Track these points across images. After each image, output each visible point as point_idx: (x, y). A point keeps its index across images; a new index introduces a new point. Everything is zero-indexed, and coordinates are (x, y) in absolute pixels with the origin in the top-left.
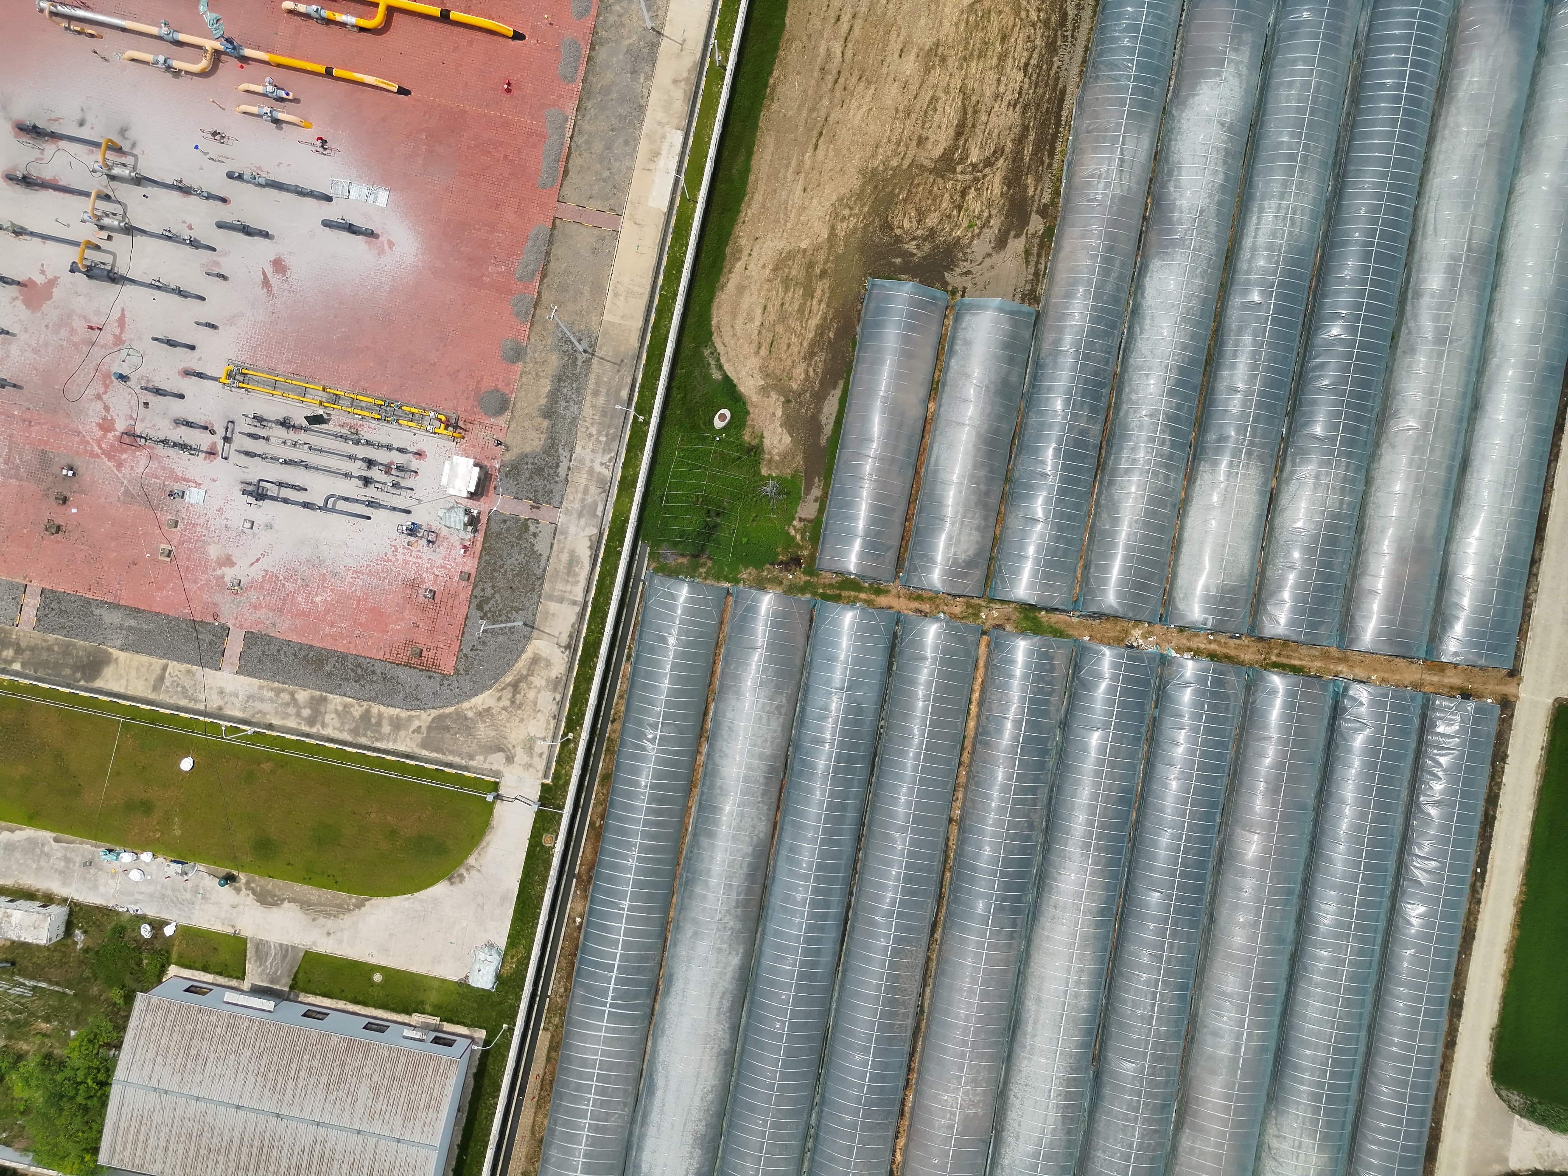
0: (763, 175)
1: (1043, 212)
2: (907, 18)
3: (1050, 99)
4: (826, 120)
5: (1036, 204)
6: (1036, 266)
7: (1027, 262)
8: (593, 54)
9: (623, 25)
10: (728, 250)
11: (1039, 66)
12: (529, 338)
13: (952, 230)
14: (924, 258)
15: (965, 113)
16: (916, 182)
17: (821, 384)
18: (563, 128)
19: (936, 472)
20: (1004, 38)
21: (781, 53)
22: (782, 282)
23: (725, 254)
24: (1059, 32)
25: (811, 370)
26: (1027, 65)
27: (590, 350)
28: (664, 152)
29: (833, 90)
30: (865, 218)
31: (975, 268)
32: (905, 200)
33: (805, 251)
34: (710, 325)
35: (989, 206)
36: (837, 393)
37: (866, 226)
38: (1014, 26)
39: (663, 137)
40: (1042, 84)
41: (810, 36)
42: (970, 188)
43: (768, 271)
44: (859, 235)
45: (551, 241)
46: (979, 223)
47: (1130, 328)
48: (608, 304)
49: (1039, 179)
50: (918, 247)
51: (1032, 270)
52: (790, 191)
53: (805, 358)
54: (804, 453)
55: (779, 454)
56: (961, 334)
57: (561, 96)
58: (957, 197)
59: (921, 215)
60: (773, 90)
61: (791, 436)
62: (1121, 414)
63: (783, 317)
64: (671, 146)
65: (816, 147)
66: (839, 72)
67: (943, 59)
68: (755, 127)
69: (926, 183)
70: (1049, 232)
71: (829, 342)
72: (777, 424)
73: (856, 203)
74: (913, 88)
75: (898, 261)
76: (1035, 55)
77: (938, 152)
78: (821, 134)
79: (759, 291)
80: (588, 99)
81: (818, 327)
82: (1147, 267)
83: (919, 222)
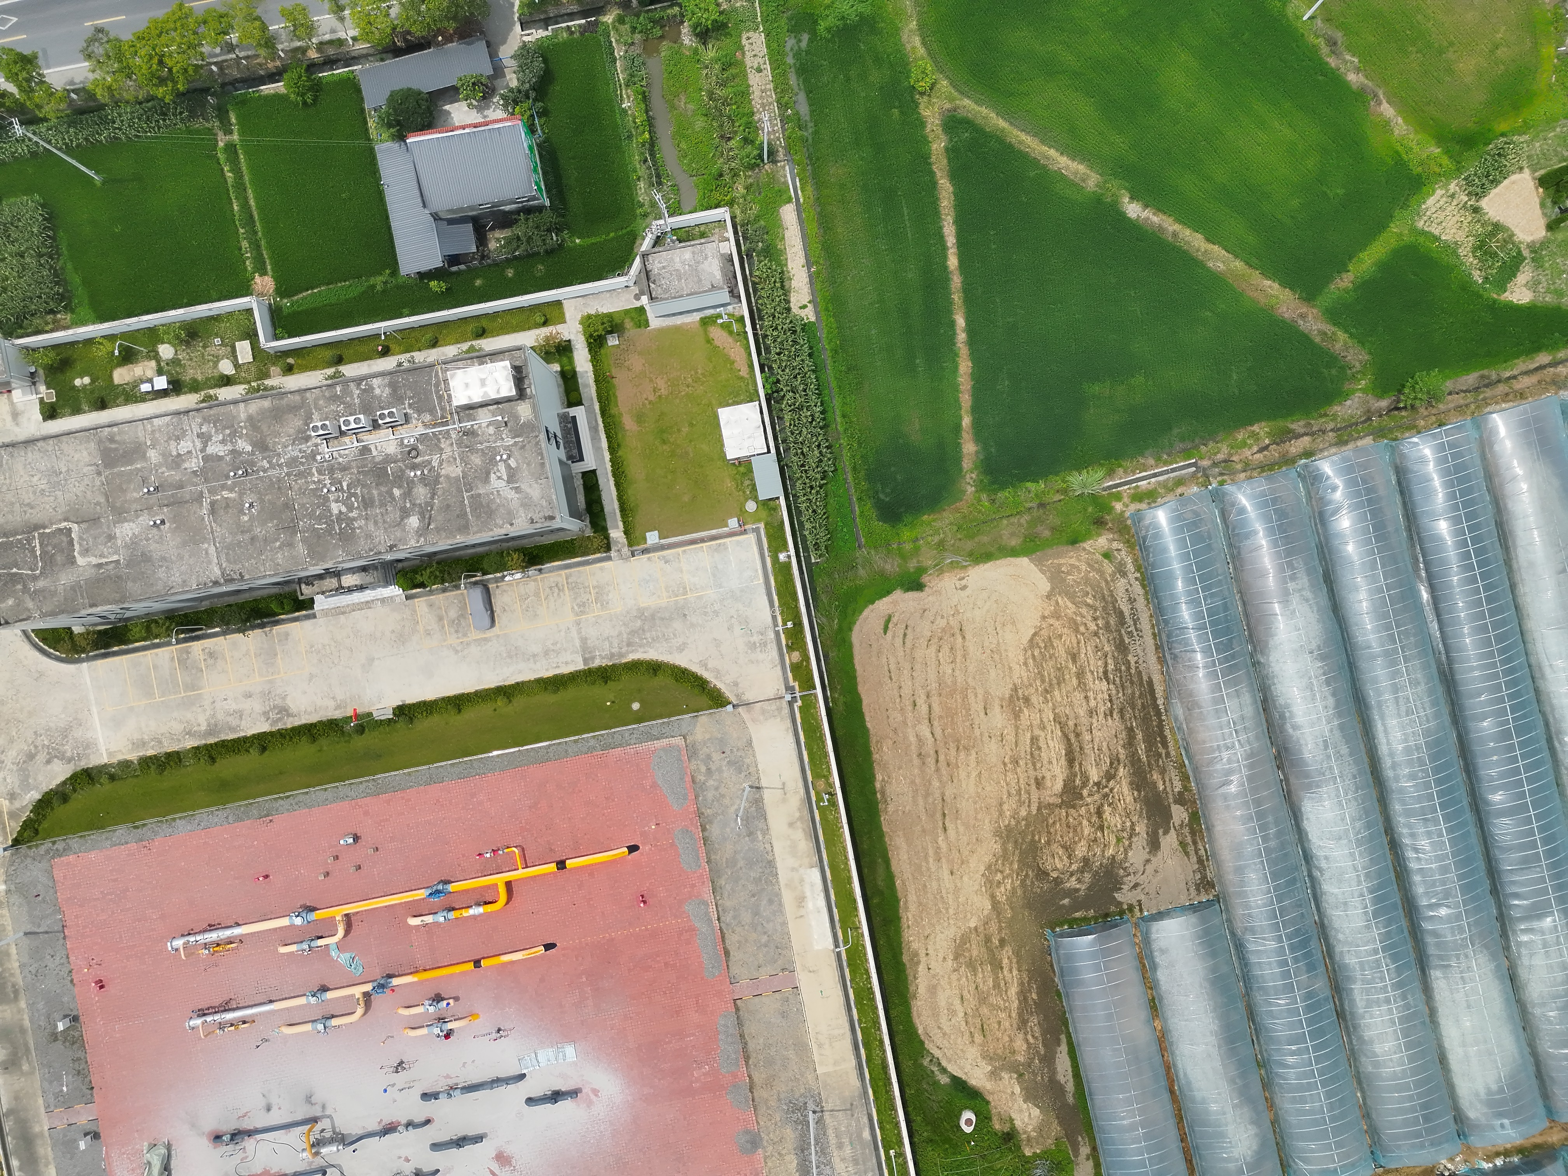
0: (907, 875)
1: (1180, 800)
2: (977, 677)
3: (1141, 694)
4: (943, 800)
5: (1171, 796)
6: (1196, 853)
7: (1187, 854)
8: (706, 834)
9: (723, 796)
10: (905, 958)
11: (1117, 670)
12: (758, 1123)
13: (1103, 852)
14: (1088, 889)
15: (1069, 740)
16: (1051, 821)
17: (1044, 1045)
18: (707, 914)
19: (1189, 1083)
20: (1074, 657)
21: (876, 756)
22: (967, 966)
23: (904, 965)
24: (1123, 631)
25: (1030, 1037)
26: (1105, 673)
27: (818, 1109)
28: (808, 894)
29: (938, 770)
30: (1018, 875)
31: (1141, 879)
32: (1048, 843)
33: (976, 929)
34: (918, 1035)
35: (1128, 815)
36: (1064, 1048)
37: (1023, 882)
38: (1078, 643)
39: (802, 880)
40: (1128, 684)
41: (895, 731)
42: (1102, 805)
43: (950, 962)
44: (1019, 892)
45: (740, 1023)
46: (1125, 835)
47: (1310, 876)
48: (816, 1058)
49: (1163, 772)
50: (1079, 881)
51: (1195, 858)
52: (938, 880)
53: (1019, 1029)
54: (1058, 1118)
55: (1034, 1130)
56: (1155, 946)
57: (693, 886)
58: (1094, 819)
59: (1069, 849)
60: (883, 793)
61: (1038, 1107)
62: (1337, 959)
63: (983, 999)
64: (812, 885)
65: (945, 829)
66: (936, 752)
67: (1027, 700)
68: (881, 835)
69: (1060, 819)
70: (1195, 817)
71: (1035, 1003)
72: (1020, 1101)
73: (1003, 865)
74: (1011, 738)
75: (1066, 901)
76: (1110, 661)
77: (1059, 786)
78: (944, 815)
79: (950, 983)
80: (719, 877)
81: (1017, 993)
82: (1300, 810)
83: (1069, 857)
